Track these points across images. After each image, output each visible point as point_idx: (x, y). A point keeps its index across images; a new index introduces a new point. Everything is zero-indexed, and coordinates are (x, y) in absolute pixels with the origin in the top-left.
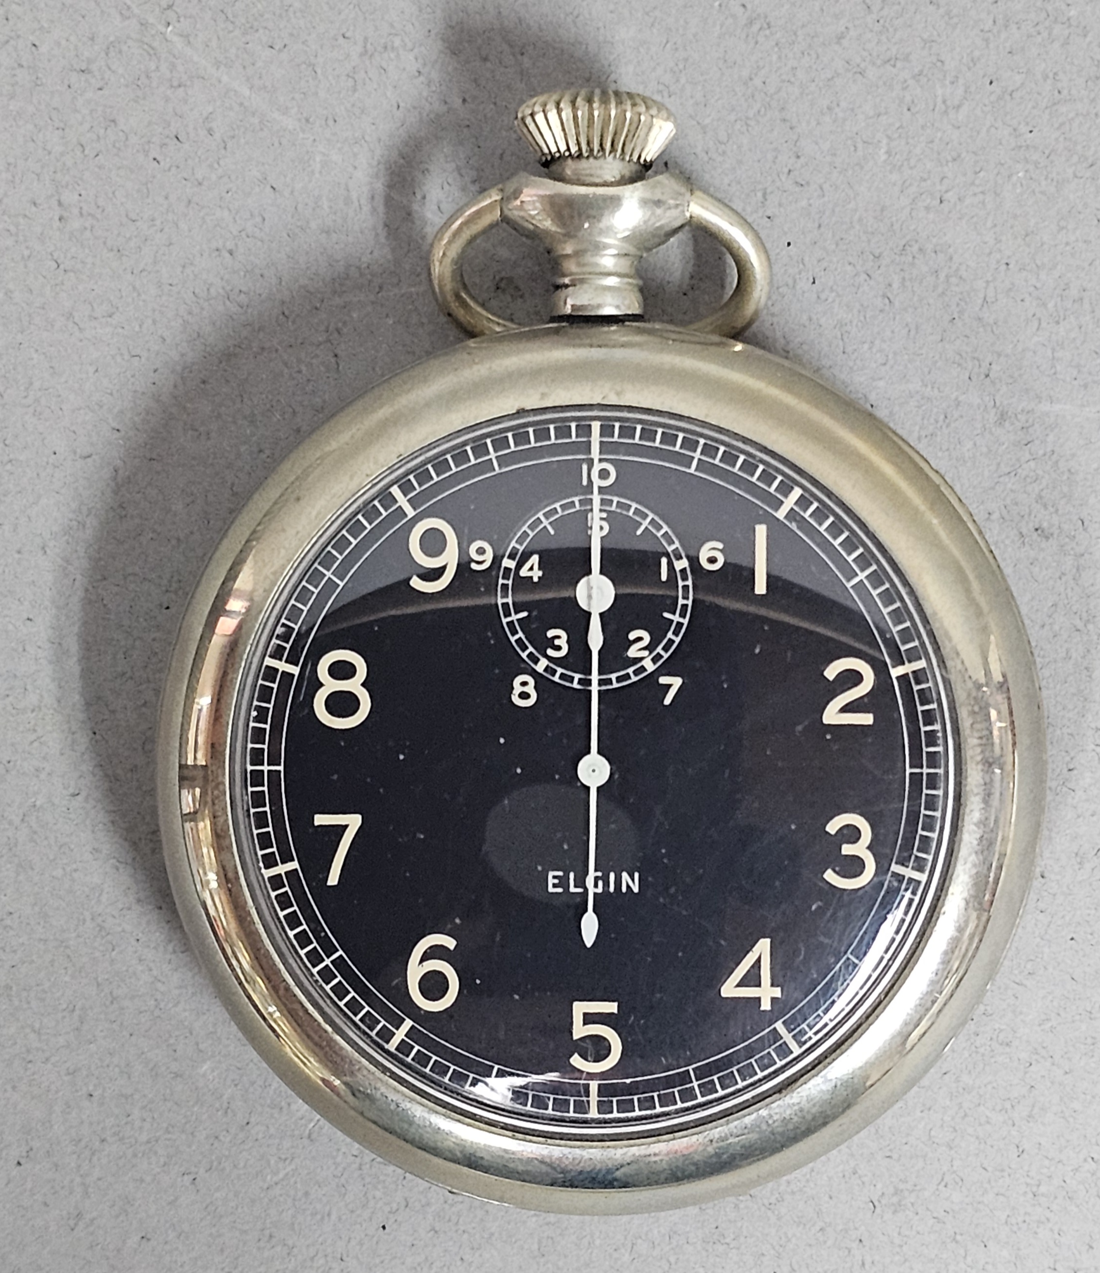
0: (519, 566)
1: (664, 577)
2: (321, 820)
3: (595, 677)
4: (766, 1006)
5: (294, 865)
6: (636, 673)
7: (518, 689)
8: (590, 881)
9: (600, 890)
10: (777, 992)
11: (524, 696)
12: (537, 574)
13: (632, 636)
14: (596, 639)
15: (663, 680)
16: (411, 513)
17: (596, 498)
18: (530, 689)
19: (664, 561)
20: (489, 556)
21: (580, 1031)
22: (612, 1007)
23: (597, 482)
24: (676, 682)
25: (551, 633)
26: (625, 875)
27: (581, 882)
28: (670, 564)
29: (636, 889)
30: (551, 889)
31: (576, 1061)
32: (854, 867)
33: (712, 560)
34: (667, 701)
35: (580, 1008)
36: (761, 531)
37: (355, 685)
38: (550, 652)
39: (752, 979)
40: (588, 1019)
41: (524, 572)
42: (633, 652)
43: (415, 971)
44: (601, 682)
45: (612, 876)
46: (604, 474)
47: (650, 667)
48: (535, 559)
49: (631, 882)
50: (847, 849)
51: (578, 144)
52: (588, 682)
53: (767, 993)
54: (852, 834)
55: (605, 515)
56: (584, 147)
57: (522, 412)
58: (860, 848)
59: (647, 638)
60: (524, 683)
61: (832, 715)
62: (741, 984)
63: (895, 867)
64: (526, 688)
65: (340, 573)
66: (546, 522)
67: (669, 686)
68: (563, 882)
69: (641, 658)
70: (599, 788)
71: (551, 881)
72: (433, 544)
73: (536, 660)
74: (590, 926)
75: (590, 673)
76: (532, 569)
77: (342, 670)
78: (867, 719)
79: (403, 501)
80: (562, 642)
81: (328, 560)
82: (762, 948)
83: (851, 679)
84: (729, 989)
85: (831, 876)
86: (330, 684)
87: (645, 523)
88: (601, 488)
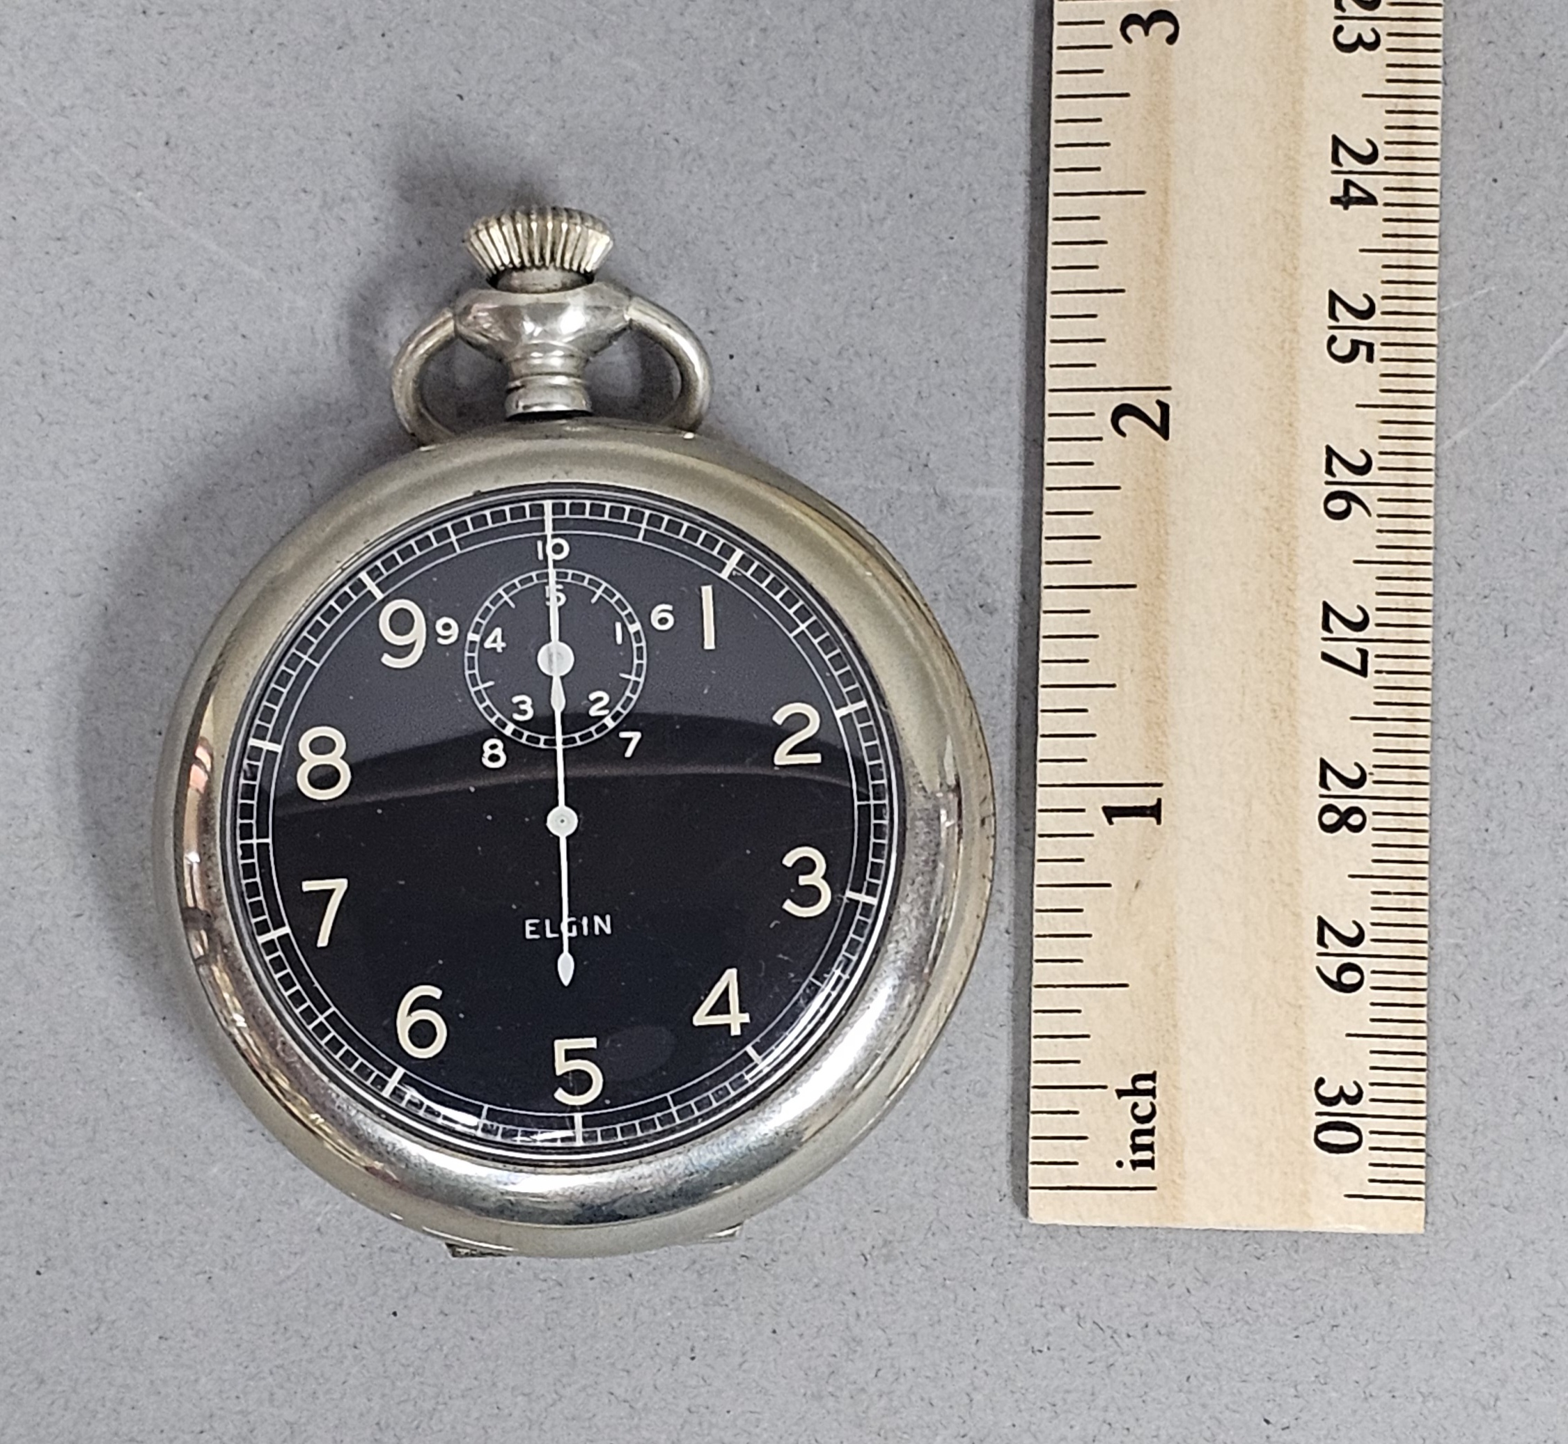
0: (483, 640)
1: (619, 640)
2: (308, 886)
3: (559, 737)
4: (736, 1031)
5: (286, 930)
6: (598, 731)
7: (488, 752)
8: (564, 927)
9: (574, 934)
10: (746, 1018)
11: (494, 758)
12: (500, 646)
13: (593, 697)
14: (558, 703)
15: (623, 735)
16: (379, 596)
17: (552, 571)
18: (499, 751)
19: (618, 626)
20: (455, 630)
21: (562, 1066)
22: (591, 1043)
23: (552, 556)
24: (636, 736)
25: (516, 699)
26: (597, 919)
27: (556, 928)
28: (624, 627)
29: (608, 930)
30: (528, 936)
31: (561, 1095)
32: (812, 895)
33: (663, 621)
34: (629, 754)
35: (561, 1046)
36: (707, 591)
37: (334, 759)
38: (517, 717)
39: (722, 1006)
40: (570, 1055)
41: (488, 645)
42: (594, 712)
43: (404, 1022)
44: (565, 742)
45: (585, 921)
46: (558, 549)
47: (610, 724)
48: (498, 632)
49: (603, 925)
50: (804, 880)
51: (521, 256)
52: (553, 742)
53: (736, 1020)
54: (807, 865)
55: (560, 587)
56: (526, 258)
57: (478, 495)
58: (815, 879)
59: (606, 699)
60: (493, 747)
61: (782, 757)
62: (711, 1013)
63: (849, 894)
64: (496, 752)
65: (316, 656)
66: (506, 598)
67: (629, 740)
68: (539, 929)
69: (602, 718)
70: (568, 838)
71: (528, 929)
72: (402, 622)
73: (504, 726)
74: (566, 967)
75: (554, 734)
76: (496, 641)
77: (322, 745)
78: (815, 758)
79: (371, 585)
80: (527, 706)
81: (305, 645)
82: (729, 978)
83: (799, 720)
84: (701, 1018)
85: (790, 905)
86: (312, 759)
87: (599, 592)
88: (555, 562)
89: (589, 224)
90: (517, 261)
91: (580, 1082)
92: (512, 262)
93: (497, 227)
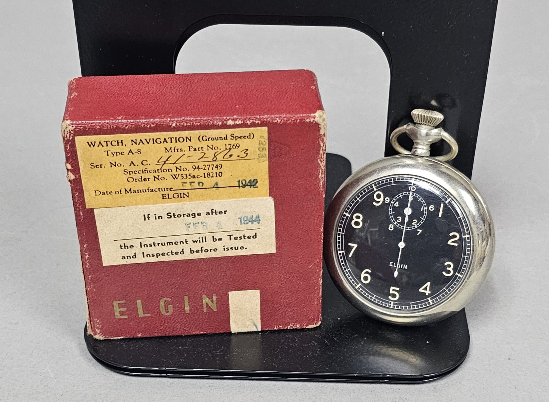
0: (394, 203)
1: (422, 210)
2: (350, 244)
3: (405, 227)
4: (427, 294)
5: (344, 252)
6: (413, 228)
7: (390, 227)
8: (397, 265)
9: (399, 267)
10: (430, 292)
11: (391, 228)
12: (397, 206)
13: (414, 221)
14: (406, 220)
15: (418, 230)
16: (375, 190)
17: (411, 193)
18: (392, 227)
19: (422, 207)
20: (389, 201)
21: (391, 292)
22: (398, 289)
23: (412, 190)
24: (420, 231)
25: (398, 217)
26: (404, 265)
27: (396, 265)
28: (423, 208)
29: (406, 268)
30: (390, 265)
31: (390, 297)
32: (449, 272)
33: (432, 209)
34: (418, 234)
35: (392, 288)
36: (442, 205)
37: (360, 221)
38: (397, 221)
39: (426, 289)
40: (394, 290)
41: (395, 205)
42: (413, 224)
43: (363, 275)
44: (406, 228)
45: (402, 265)
46: (413, 188)
47: (416, 227)
48: (397, 203)
49: (405, 267)
50: (448, 269)
52: (403, 228)
53: (428, 292)
54: (449, 266)
55: (412, 196)
57: (400, 174)
58: (450, 269)
59: (416, 221)
61: (450, 243)
62: (423, 289)
63: (456, 274)
65: (360, 199)
66: (401, 196)
68: (393, 264)
69: (415, 225)
70: (402, 249)
72: (379, 196)
73: (394, 222)
74: (396, 274)
75: (404, 226)
76: (397, 205)
77: (358, 217)
78: (456, 245)
79: (374, 187)
80: (400, 219)
81: (358, 196)
82: (428, 284)
83: (454, 236)
84: (421, 290)
85: (444, 273)
86: (355, 220)
87: (420, 199)
88: (412, 191)
91: (394, 296)
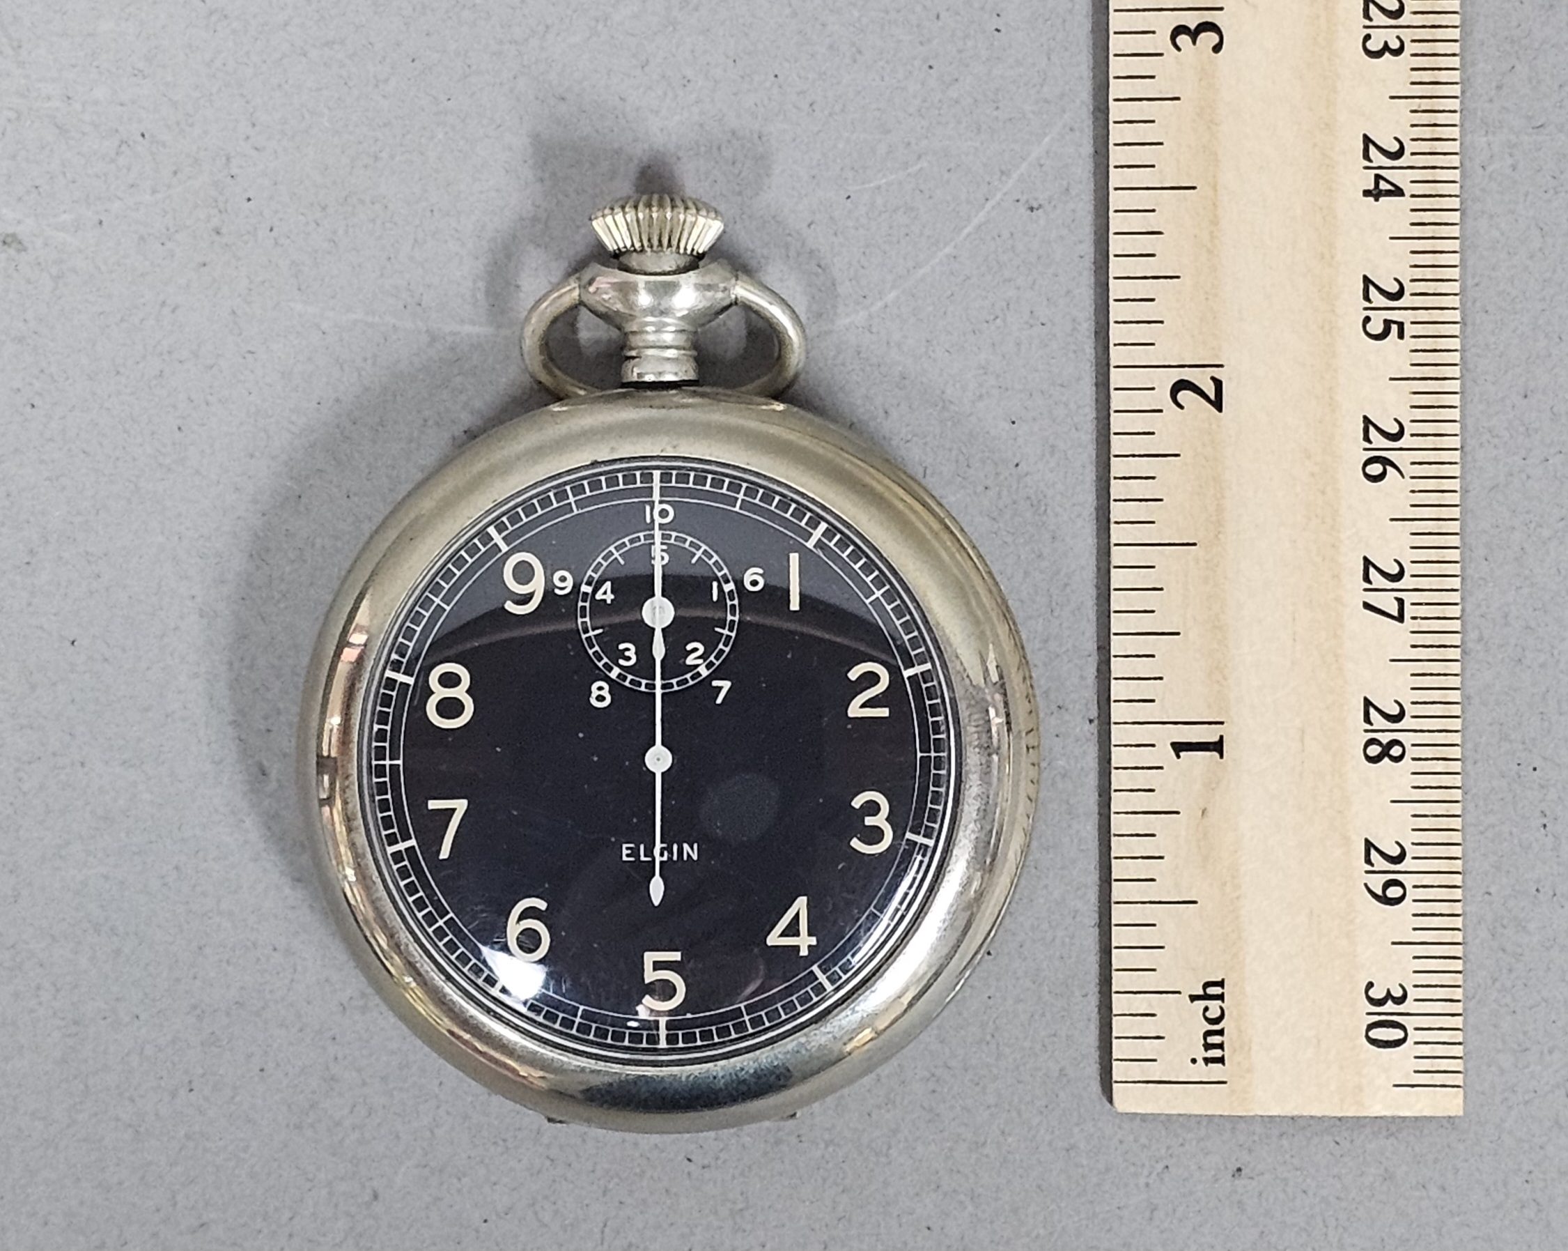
0: (595, 591)
1: (715, 598)
2: (433, 805)
3: (658, 682)
4: (804, 952)
5: (412, 842)
6: (693, 678)
7: (595, 693)
8: (657, 852)
9: (665, 858)
10: (813, 941)
11: (601, 699)
12: (609, 597)
13: (689, 647)
14: (659, 650)
15: (715, 683)
16: (504, 548)
17: (658, 534)
18: (605, 693)
19: (715, 584)
20: (569, 584)
21: (650, 976)
22: (676, 956)
23: (658, 520)
24: (726, 685)
25: (622, 647)
26: (686, 846)
27: (649, 852)
28: (720, 586)
29: (695, 857)
30: (625, 858)
31: (648, 1001)
32: (874, 835)
33: (754, 583)
34: (719, 701)
35: (650, 957)
36: (794, 558)
37: (460, 692)
38: (622, 662)
39: (793, 930)
40: (658, 966)
41: (599, 596)
42: (690, 661)
43: (513, 929)
44: (664, 687)
45: (675, 847)
46: (663, 513)
47: (704, 672)
48: (608, 585)
49: (691, 852)
50: (869, 821)
51: (641, 241)
52: (654, 687)
53: (805, 942)
54: (873, 808)
55: (665, 547)
56: (646, 243)
57: (595, 464)
58: (879, 820)
59: (701, 649)
60: (600, 688)
61: (855, 710)
62: (783, 934)
63: (909, 835)
64: (601, 693)
65: (447, 600)
66: (616, 555)
67: (720, 688)
68: (634, 853)
69: (697, 666)
70: (663, 774)
71: (625, 852)
72: (523, 574)
73: (610, 669)
74: (657, 889)
75: (654, 679)
76: (606, 594)
77: (449, 680)
78: (884, 712)
79: (498, 539)
80: (631, 653)
81: (436, 589)
82: (801, 903)
83: (872, 678)
84: (774, 939)
85: (856, 843)
86: (440, 692)
87: (699, 554)
88: (661, 526)
89: (704, 212)
90: (637, 245)
91: (666, 991)
92: (633, 245)
93: (621, 214)
